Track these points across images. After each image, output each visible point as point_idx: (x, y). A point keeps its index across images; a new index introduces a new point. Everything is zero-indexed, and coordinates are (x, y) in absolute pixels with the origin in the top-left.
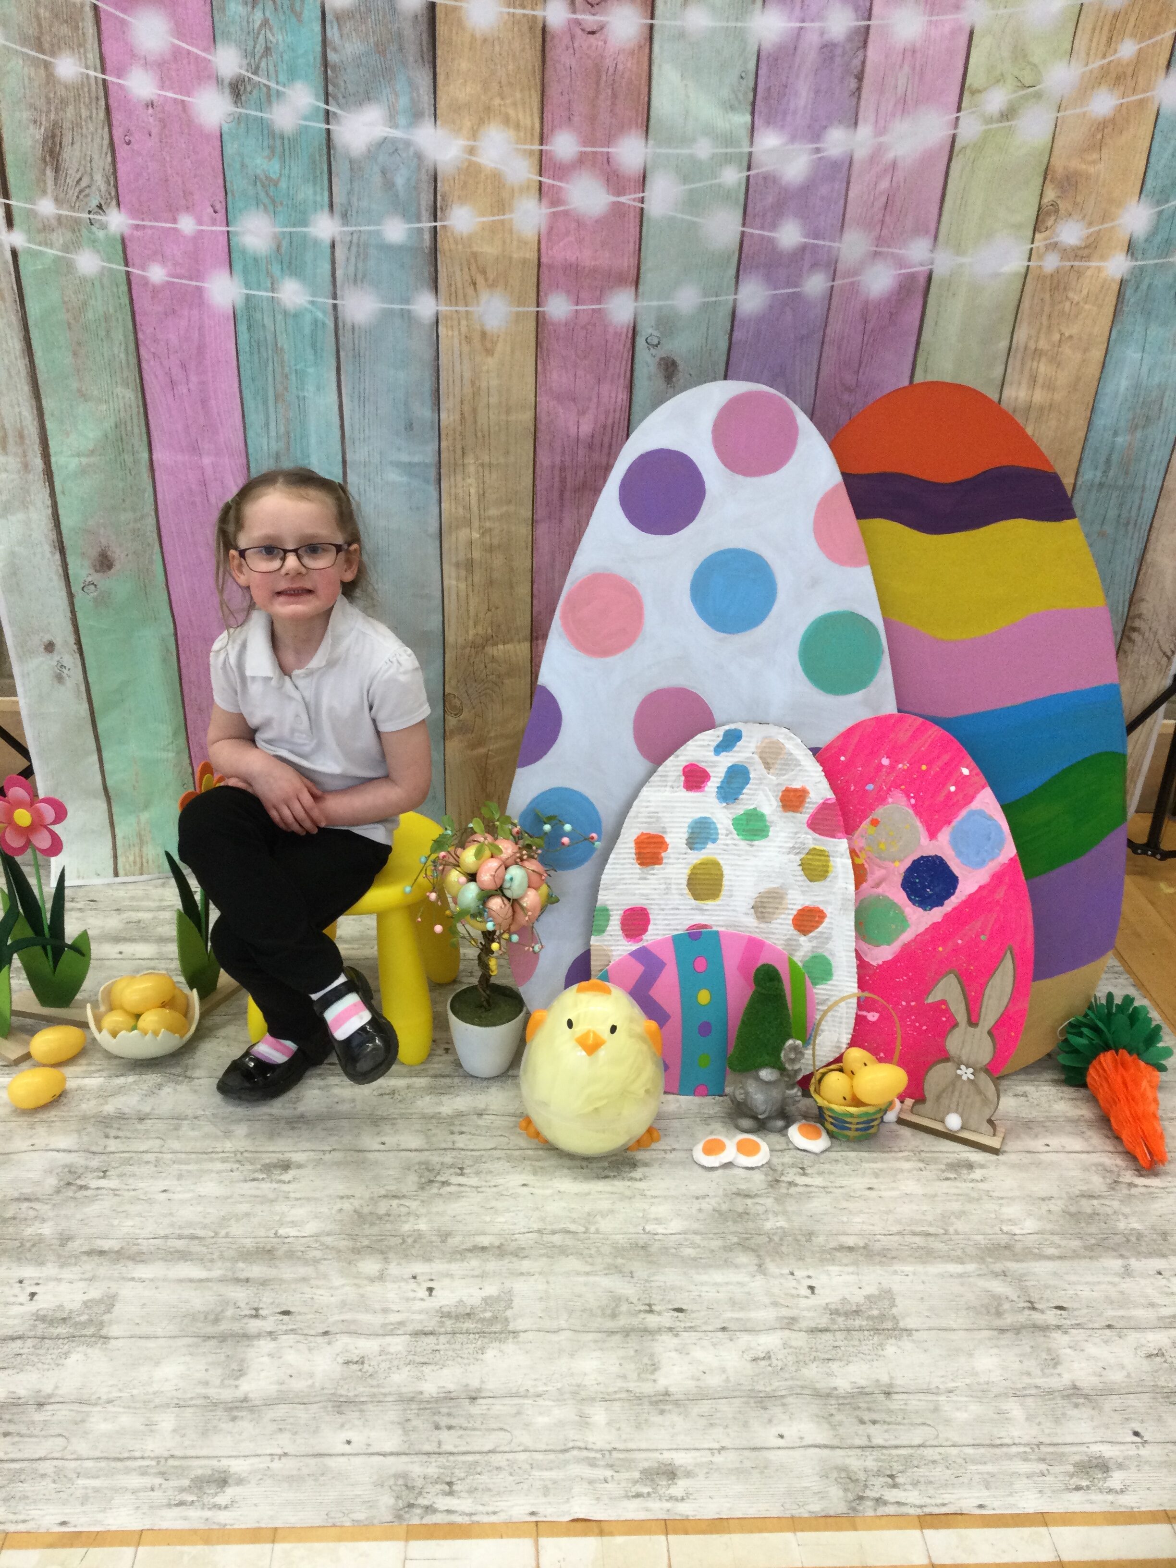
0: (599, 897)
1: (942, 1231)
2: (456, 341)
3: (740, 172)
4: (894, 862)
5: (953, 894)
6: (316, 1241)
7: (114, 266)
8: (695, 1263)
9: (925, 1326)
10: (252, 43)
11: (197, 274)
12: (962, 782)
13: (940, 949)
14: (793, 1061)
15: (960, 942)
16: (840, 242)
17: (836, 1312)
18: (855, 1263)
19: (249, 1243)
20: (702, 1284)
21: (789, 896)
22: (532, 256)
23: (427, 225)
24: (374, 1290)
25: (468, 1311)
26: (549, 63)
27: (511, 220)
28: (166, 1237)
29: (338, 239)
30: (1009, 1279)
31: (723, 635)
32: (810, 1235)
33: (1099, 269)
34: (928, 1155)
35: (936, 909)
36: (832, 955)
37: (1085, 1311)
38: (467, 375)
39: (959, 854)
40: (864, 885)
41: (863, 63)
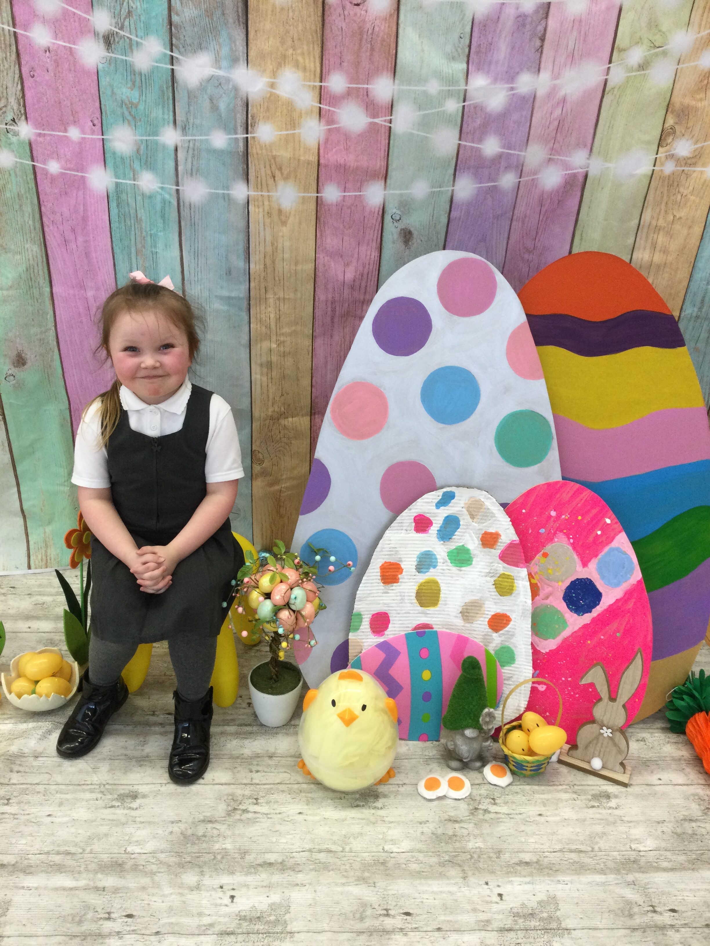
0: (355, 606)
1: (590, 849)
2: (261, 215)
3: (459, 103)
4: (558, 582)
5: (598, 604)
6: (153, 857)
7: (25, 162)
8: (418, 875)
9: (580, 926)
10: (118, 8)
11: (81, 168)
12: (605, 528)
13: (589, 642)
14: (487, 723)
15: (602, 637)
16: (525, 152)
17: (517, 915)
18: (531, 875)
19: (105, 858)
20: (424, 892)
21: (486, 606)
22: (313, 158)
23: (241, 136)
24: (192, 897)
25: (258, 915)
26: (327, 26)
27: (300, 133)
28: (48, 853)
29: (179, 144)
30: (636, 887)
31: (442, 425)
32: (499, 853)
33: (702, 172)
34: (580, 788)
35: (586, 615)
36: (516, 647)
37: (690, 913)
38: (269, 238)
39: (603, 577)
40: (538, 597)
41: (545, 30)
